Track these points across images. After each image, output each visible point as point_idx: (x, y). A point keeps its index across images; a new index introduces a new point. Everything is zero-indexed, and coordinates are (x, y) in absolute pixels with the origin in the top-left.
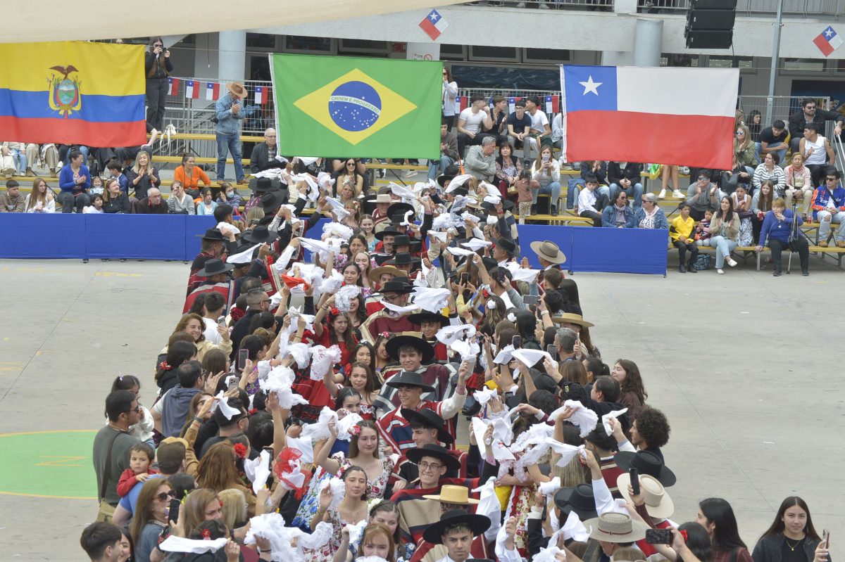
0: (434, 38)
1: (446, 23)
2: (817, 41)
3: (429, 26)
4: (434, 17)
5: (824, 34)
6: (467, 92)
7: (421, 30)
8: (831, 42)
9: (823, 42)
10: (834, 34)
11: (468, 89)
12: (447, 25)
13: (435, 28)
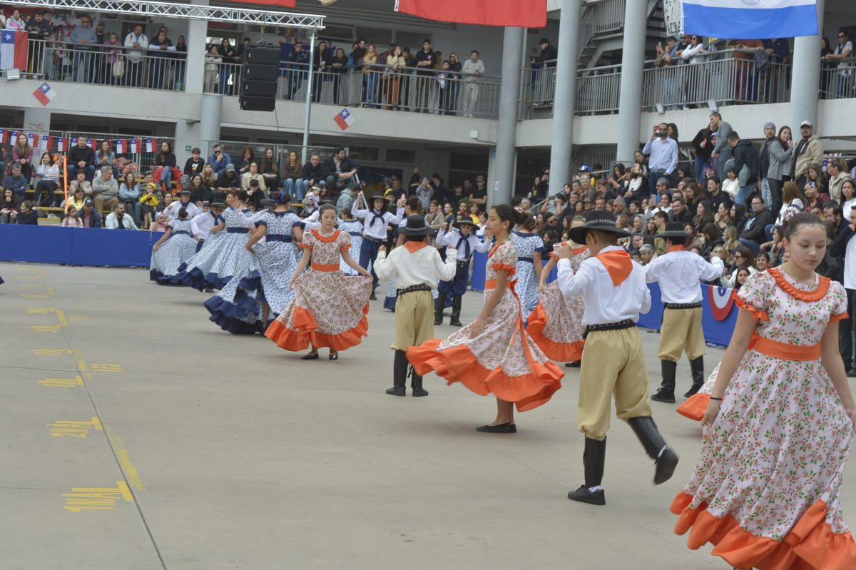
0: (45, 104)
1: (54, 93)
2: (336, 119)
3: (41, 95)
4: (45, 87)
5: (341, 114)
6: (68, 134)
7: (34, 97)
8: (347, 120)
9: (341, 120)
10: (348, 115)
11: (69, 132)
12: (55, 95)
13: (45, 97)
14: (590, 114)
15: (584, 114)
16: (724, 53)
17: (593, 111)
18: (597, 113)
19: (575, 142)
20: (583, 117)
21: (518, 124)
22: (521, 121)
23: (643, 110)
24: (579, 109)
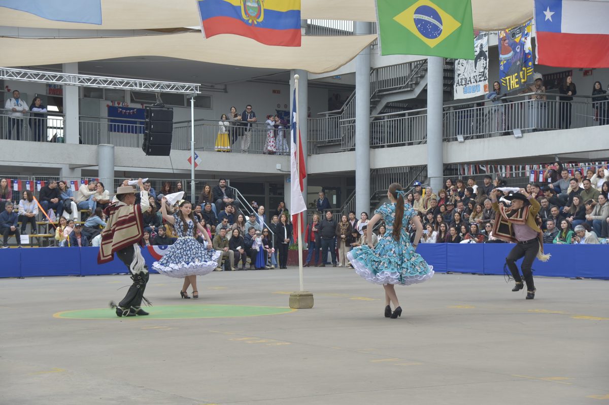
14: (383, 147)
15: (378, 147)
16: (525, 96)
17: (386, 144)
18: (389, 146)
19: (373, 167)
20: (376, 149)
21: (309, 158)
22: (310, 155)
23: (444, 140)
24: (375, 143)
